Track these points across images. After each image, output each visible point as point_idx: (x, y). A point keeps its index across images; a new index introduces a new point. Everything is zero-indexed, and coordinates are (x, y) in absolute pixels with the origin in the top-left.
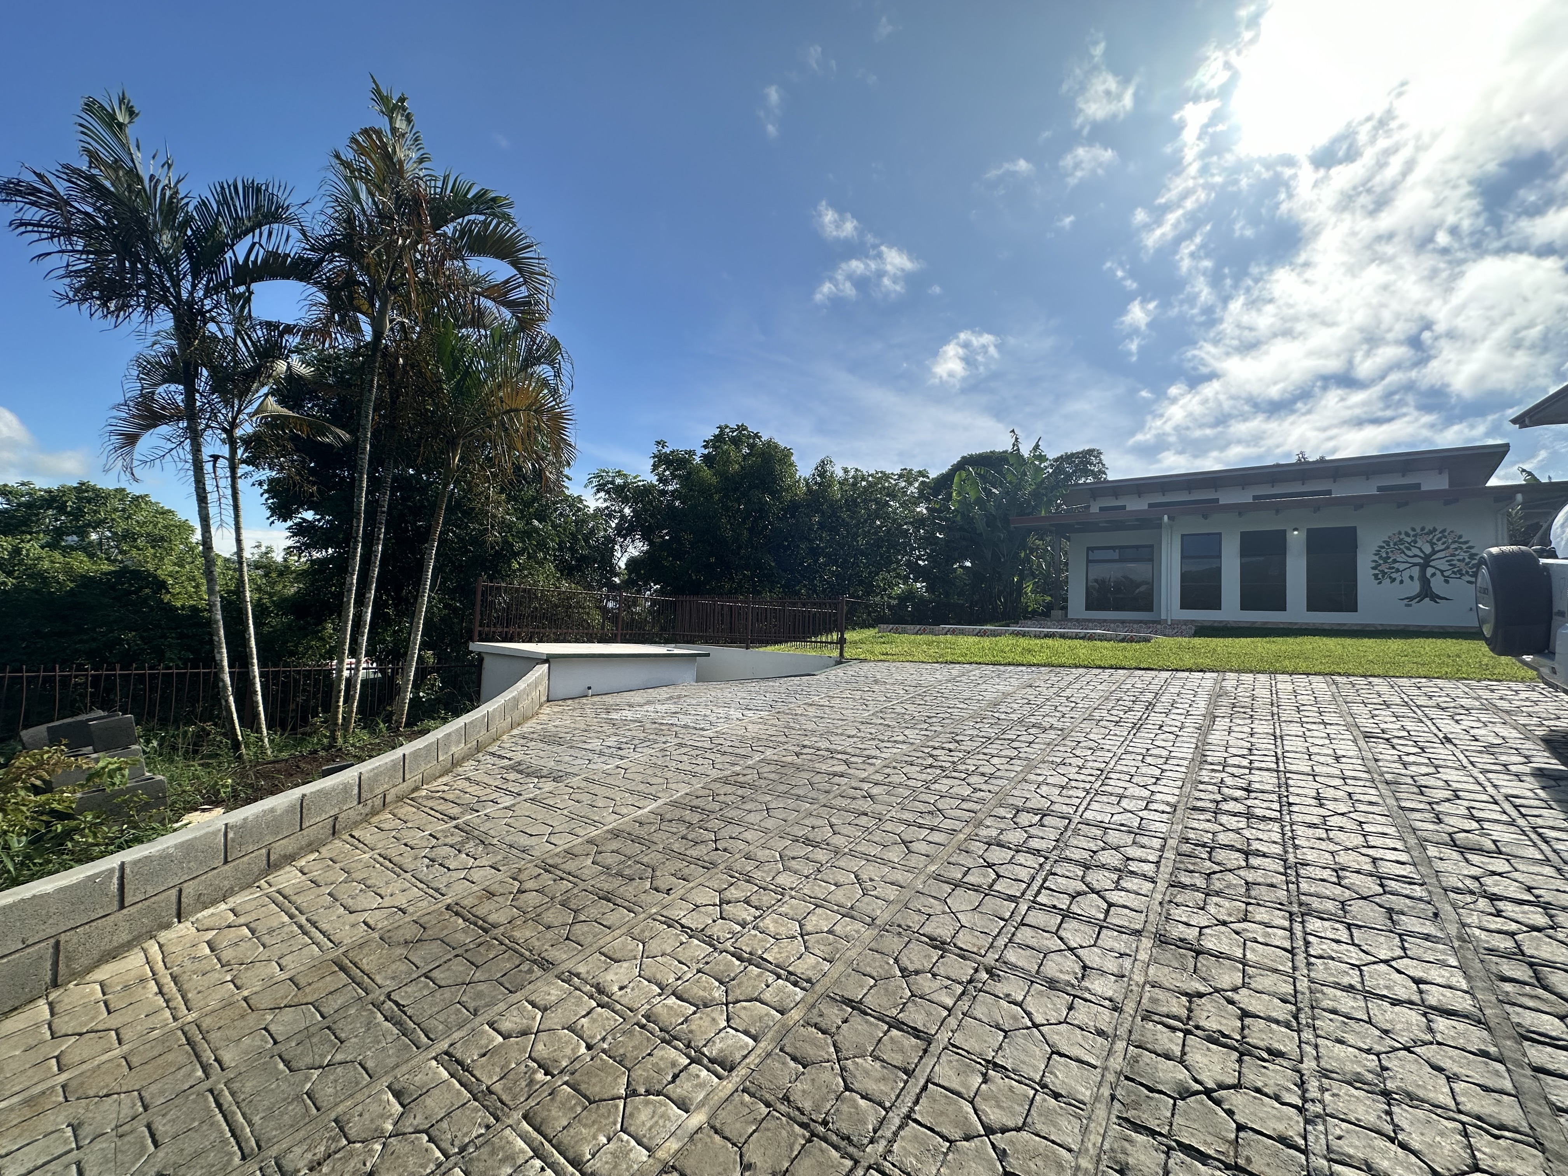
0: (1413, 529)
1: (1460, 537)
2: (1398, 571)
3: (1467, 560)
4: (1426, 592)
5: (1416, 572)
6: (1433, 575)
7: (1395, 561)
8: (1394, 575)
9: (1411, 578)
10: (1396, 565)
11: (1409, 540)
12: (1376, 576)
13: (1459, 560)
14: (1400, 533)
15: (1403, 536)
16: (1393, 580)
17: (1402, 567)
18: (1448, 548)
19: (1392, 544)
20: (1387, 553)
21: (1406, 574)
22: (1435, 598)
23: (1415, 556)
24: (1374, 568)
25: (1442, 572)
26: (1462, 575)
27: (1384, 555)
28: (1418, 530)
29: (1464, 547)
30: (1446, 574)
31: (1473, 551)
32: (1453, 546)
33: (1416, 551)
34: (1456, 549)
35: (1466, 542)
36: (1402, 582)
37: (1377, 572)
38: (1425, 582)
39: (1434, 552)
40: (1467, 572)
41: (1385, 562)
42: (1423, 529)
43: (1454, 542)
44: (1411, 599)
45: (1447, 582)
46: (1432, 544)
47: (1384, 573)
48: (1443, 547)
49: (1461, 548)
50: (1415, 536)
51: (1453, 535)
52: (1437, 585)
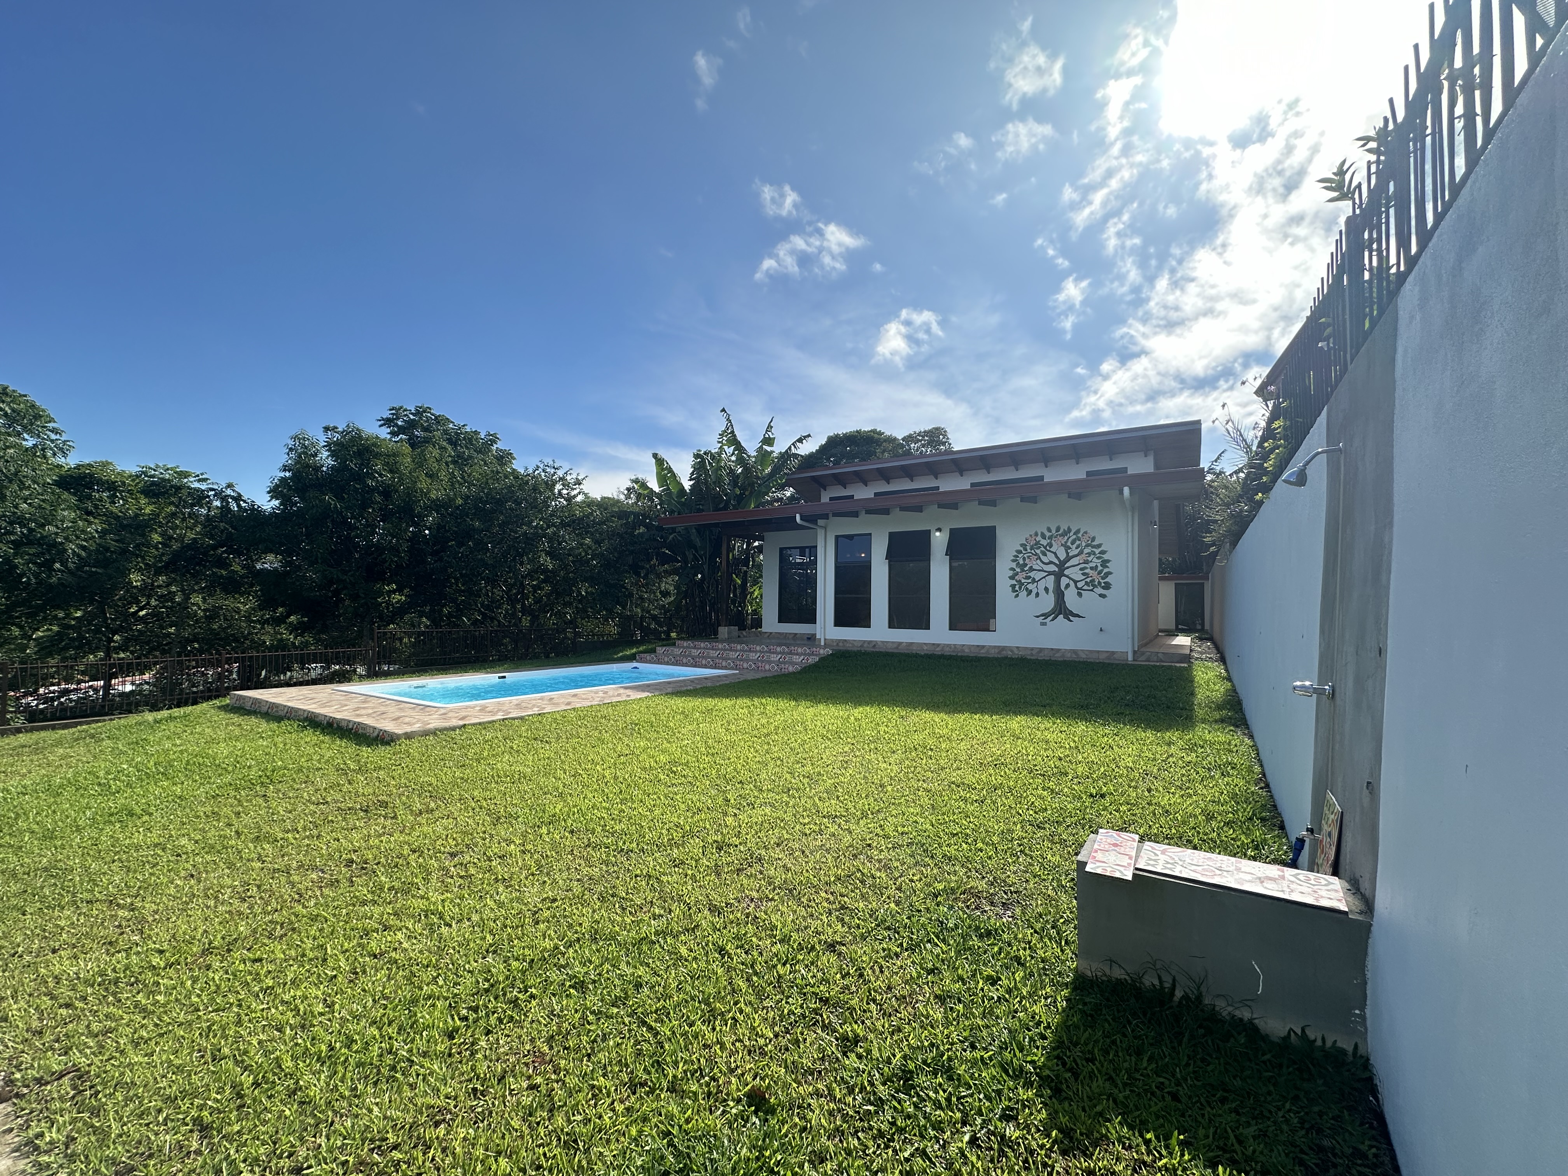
0: (1049, 530)
1: (1093, 539)
2: (1034, 581)
3: (1100, 568)
4: (1061, 609)
5: (1050, 581)
6: (1068, 586)
7: (1031, 569)
8: (1030, 587)
9: (1046, 590)
10: (1032, 574)
11: (1044, 542)
12: (1013, 586)
13: (1092, 568)
14: (1036, 535)
15: (1039, 538)
16: (1030, 592)
17: (1037, 576)
18: (1081, 553)
19: (1028, 548)
20: (1024, 559)
21: (1042, 585)
22: (1069, 615)
23: (1051, 563)
24: (1012, 578)
25: (1076, 582)
26: (1095, 586)
27: (1021, 562)
28: (1054, 531)
29: (1097, 551)
30: (1080, 585)
31: (1105, 557)
32: (1087, 551)
33: (1051, 557)
34: (1089, 554)
35: (1099, 546)
36: (1037, 595)
37: (1014, 582)
38: (1060, 595)
39: (1069, 558)
40: (1099, 583)
41: (1023, 570)
42: (1058, 529)
43: (1087, 546)
44: (1046, 615)
45: (1080, 595)
46: (1067, 548)
47: (1021, 584)
48: (1077, 552)
49: (1094, 554)
50: (1050, 538)
51: (1086, 536)
52: (1071, 598)
